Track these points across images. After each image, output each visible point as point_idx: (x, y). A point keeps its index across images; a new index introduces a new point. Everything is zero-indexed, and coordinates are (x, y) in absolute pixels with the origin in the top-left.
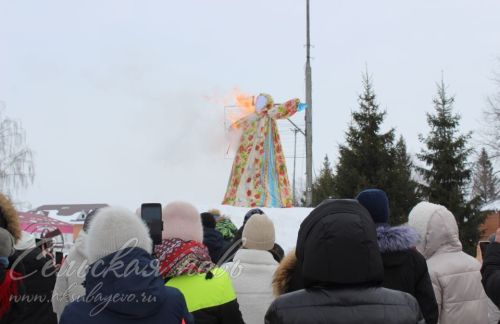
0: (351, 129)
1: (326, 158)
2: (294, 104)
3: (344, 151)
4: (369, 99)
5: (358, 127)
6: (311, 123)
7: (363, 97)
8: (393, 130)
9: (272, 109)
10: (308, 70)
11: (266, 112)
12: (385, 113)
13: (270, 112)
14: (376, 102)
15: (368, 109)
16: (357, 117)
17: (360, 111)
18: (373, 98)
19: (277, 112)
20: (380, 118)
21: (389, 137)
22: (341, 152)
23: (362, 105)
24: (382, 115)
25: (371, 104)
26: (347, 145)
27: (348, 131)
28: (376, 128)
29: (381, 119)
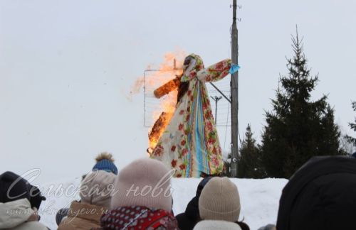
0: (280, 96)
1: (249, 129)
2: (225, 66)
3: (271, 119)
4: (299, 63)
5: (284, 92)
6: (237, 89)
7: (293, 61)
8: (325, 97)
10: (234, 32)
11: (195, 74)
12: (316, 79)
13: (199, 74)
14: (307, 67)
15: (298, 75)
16: (286, 83)
17: (288, 76)
18: (303, 62)
19: (207, 73)
20: (310, 85)
21: (321, 104)
22: (268, 121)
23: (292, 71)
24: (313, 81)
25: (301, 69)
26: (274, 113)
27: (276, 99)
28: (307, 96)
29: (312, 86)
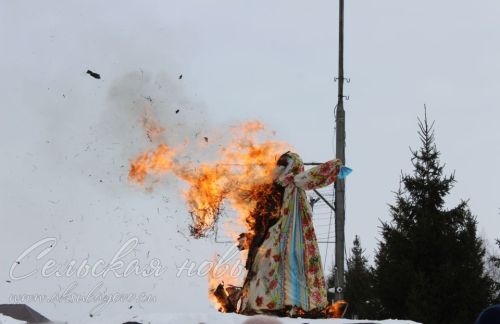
0: (401, 201)
2: (332, 169)
3: (388, 232)
4: (429, 157)
5: (407, 195)
6: (343, 191)
7: (420, 154)
8: (464, 204)
9: (301, 175)
10: (340, 114)
11: (292, 178)
12: (452, 179)
13: (297, 178)
14: (440, 162)
15: (427, 173)
16: (410, 184)
17: (413, 174)
18: (435, 156)
19: (309, 179)
20: (444, 187)
21: (459, 213)
22: (385, 235)
23: (419, 168)
24: (447, 182)
25: (432, 165)
26: (394, 225)
27: (395, 205)
28: (440, 202)
29: (446, 189)
